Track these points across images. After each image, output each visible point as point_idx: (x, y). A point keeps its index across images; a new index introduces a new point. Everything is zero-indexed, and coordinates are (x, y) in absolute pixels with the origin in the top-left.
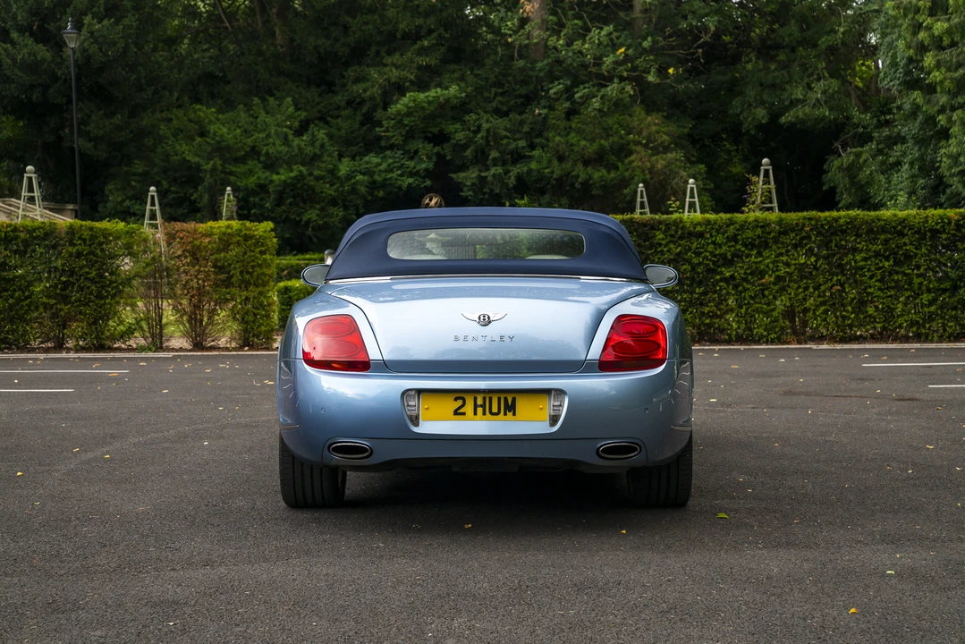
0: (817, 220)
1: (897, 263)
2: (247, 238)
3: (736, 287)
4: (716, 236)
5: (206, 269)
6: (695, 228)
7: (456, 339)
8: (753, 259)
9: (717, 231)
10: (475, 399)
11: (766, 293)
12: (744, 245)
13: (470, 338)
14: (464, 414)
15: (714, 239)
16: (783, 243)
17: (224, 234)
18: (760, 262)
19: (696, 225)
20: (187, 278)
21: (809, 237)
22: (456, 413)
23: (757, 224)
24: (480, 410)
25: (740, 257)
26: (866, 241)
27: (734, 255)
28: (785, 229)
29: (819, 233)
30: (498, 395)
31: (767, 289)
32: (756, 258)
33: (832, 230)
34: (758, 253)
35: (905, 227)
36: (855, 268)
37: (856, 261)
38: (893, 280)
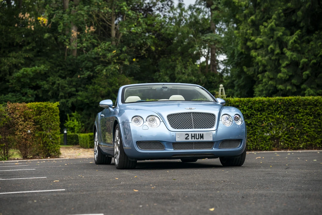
0: (284, 100)
1: (315, 117)
2: (49, 109)
3: (252, 127)
4: (244, 107)
5: (31, 123)
6: (235, 104)
8: (259, 116)
9: (244, 104)
11: (264, 130)
12: (255, 110)
15: (243, 108)
16: (270, 109)
17: (39, 108)
18: (261, 117)
19: (236, 102)
20: (22, 127)
21: (280, 107)
23: (260, 102)
25: (253, 115)
26: (303, 108)
27: (251, 115)
28: (271, 104)
29: (284, 106)
31: (264, 128)
32: (260, 115)
33: (289, 104)
34: (261, 114)
35: (317, 103)
36: (298, 119)
37: (299, 117)
38: (314, 124)
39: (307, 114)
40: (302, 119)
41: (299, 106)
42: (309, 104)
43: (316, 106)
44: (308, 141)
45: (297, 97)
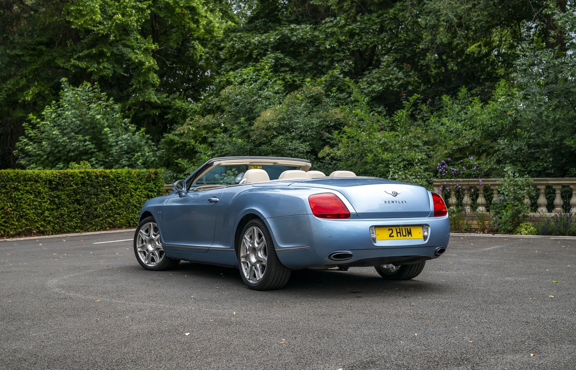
7: (385, 202)
10: (396, 229)
13: (391, 202)
14: (393, 236)
22: (390, 236)
24: (399, 234)
26: (23, 185)
30: (405, 227)
33: (7, 179)
35: (38, 178)
36: (18, 199)
37: (18, 196)
38: (34, 205)
39: (28, 192)
40: (21, 198)
41: (19, 182)
42: (30, 180)
43: (37, 181)
44: (27, 225)
45: (17, 171)
